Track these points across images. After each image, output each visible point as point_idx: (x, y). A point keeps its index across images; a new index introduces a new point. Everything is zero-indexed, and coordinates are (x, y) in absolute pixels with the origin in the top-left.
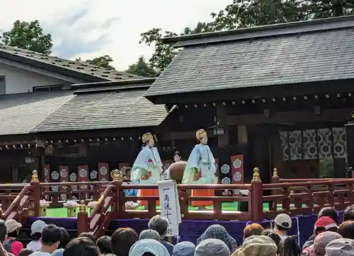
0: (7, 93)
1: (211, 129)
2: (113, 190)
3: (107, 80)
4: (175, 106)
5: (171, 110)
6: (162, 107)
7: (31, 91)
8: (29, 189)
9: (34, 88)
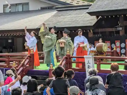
0: (30, 10)
1: (117, 27)
2: (66, 58)
3: (72, 5)
4: (100, 17)
5: (99, 18)
6: (95, 17)
7: (40, 9)
8: (29, 56)
9: (41, 8)
